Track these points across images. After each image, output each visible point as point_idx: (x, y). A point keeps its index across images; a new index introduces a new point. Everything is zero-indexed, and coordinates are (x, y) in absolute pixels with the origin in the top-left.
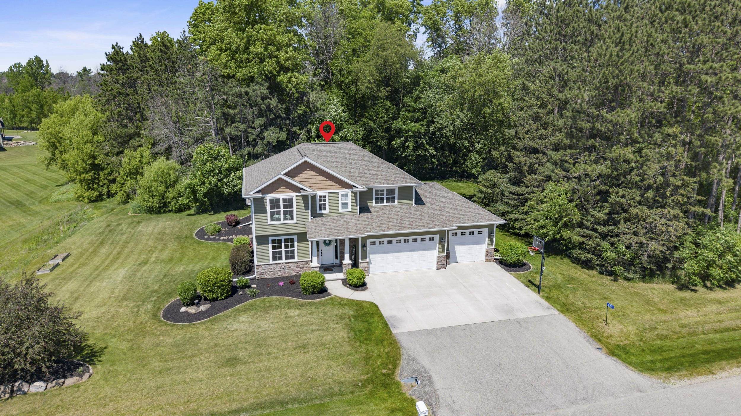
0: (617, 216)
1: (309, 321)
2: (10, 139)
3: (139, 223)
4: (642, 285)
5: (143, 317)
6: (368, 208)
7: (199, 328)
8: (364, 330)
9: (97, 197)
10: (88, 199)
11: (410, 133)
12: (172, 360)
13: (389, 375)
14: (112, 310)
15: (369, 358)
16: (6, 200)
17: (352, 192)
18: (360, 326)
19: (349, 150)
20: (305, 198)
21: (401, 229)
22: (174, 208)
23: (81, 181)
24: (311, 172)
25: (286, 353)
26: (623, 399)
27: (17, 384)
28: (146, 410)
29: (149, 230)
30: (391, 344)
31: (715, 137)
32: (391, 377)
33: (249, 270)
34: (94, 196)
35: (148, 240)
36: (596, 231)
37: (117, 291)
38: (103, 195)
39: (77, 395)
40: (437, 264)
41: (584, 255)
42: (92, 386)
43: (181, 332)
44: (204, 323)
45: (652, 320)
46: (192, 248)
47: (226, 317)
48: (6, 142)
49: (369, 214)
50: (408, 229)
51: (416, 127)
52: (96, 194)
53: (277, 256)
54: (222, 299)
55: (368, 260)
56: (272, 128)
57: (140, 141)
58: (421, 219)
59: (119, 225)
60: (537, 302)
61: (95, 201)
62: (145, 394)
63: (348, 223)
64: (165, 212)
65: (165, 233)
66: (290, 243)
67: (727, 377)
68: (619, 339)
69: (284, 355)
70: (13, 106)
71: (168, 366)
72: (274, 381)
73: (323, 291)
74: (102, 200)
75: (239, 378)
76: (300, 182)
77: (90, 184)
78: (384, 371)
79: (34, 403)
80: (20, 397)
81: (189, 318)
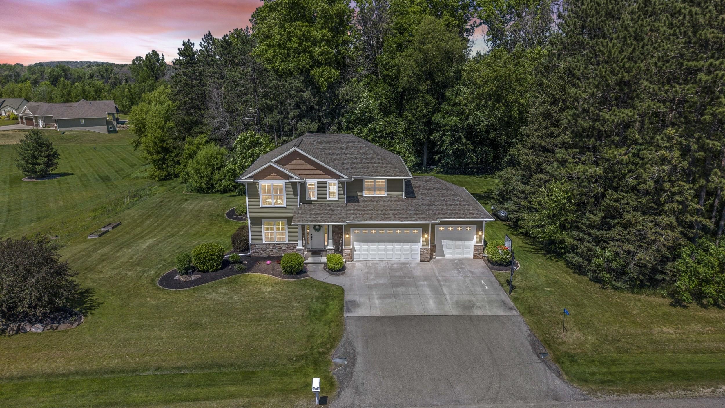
0: (611, 220)
1: (276, 298)
2: (123, 123)
3: (186, 200)
4: (629, 295)
5: (144, 281)
6: (357, 198)
7: (182, 294)
8: (319, 311)
9: (166, 176)
10: (159, 178)
11: (447, 127)
12: (148, 318)
13: (324, 353)
14: (124, 272)
15: (313, 336)
16: (98, 175)
17: (339, 181)
18: (318, 306)
19: (348, 142)
20: (294, 185)
21: (383, 220)
22: (219, 189)
23: (154, 161)
24: (300, 161)
25: (242, 323)
26: (532, 404)
27: (22, 324)
28: (109, 357)
29: (191, 207)
30: (337, 326)
31: (713, 140)
32: (326, 356)
34: (164, 175)
35: (186, 216)
36: (589, 234)
37: (135, 257)
38: (171, 175)
39: (63, 338)
40: (421, 257)
41: (577, 259)
42: (77, 333)
43: (165, 296)
44: (187, 291)
45: (619, 332)
46: (219, 225)
47: (209, 288)
48: (119, 125)
49: (356, 204)
50: (390, 220)
51: (454, 120)
52: (165, 173)
53: (269, 237)
54: (212, 272)
55: (351, 247)
56: (305, 120)
57: (201, 128)
58: (406, 212)
59: (169, 201)
60: (503, 301)
61: (164, 180)
62: (113, 344)
63: (333, 211)
64: (212, 192)
65: (202, 210)
66: (281, 226)
67: (664, 398)
68: (571, 347)
69: (240, 325)
70: (131, 94)
71: (142, 324)
72: (221, 347)
73: (302, 272)
74: (170, 179)
75: (194, 340)
76: (290, 171)
77: (160, 163)
78: (321, 350)
79: (31, 340)
80: (22, 335)
81: (179, 285)
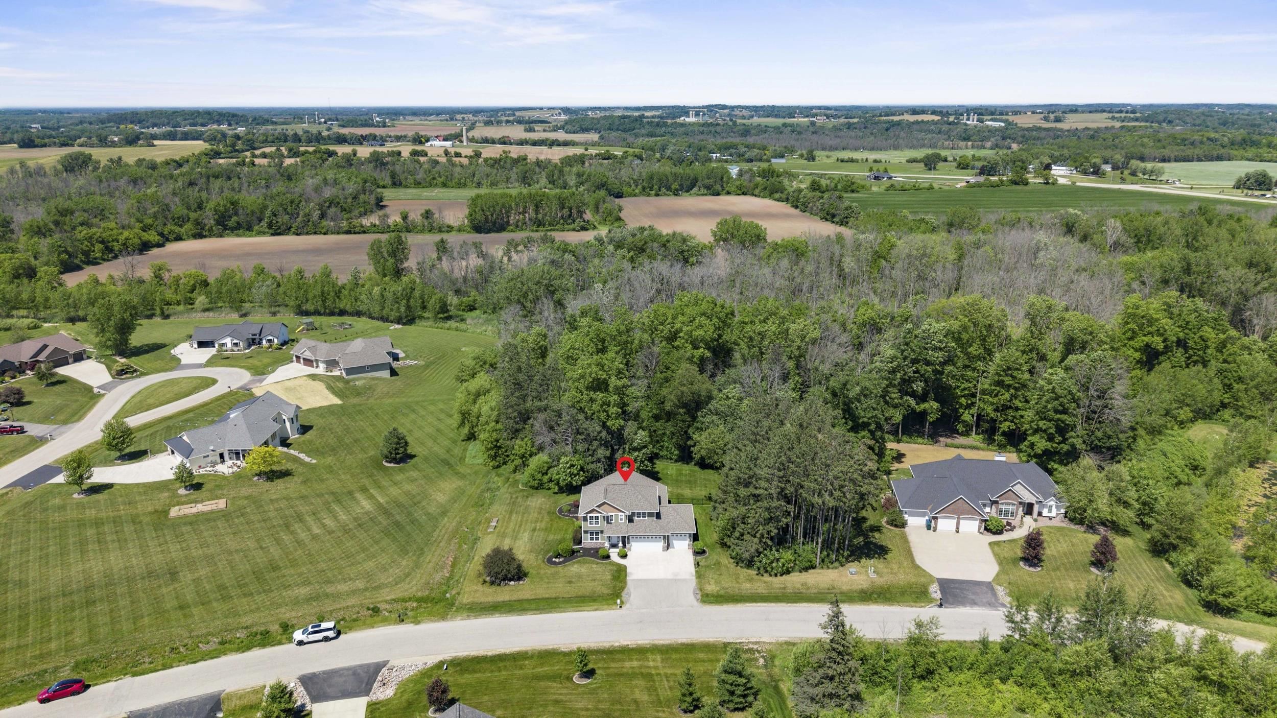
1: (598, 570)
2: (397, 358)
5: (540, 561)
6: (633, 520)
7: (559, 567)
8: (617, 576)
10: (492, 467)
12: (550, 579)
14: (528, 555)
15: (615, 586)
17: (624, 514)
18: (616, 574)
20: (604, 516)
21: (648, 532)
22: (546, 489)
23: (489, 455)
24: (607, 506)
25: (588, 582)
30: (625, 582)
33: (580, 542)
34: (496, 465)
35: (533, 512)
37: (527, 546)
40: (663, 550)
43: (554, 569)
44: (561, 566)
46: (557, 521)
47: (569, 564)
48: (395, 362)
49: (632, 524)
50: (650, 533)
52: (497, 463)
53: (592, 539)
54: (568, 556)
55: (629, 545)
57: (525, 433)
58: (657, 528)
63: (622, 529)
64: (541, 490)
66: (597, 533)
68: (709, 591)
73: (608, 557)
76: (602, 510)
81: (556, 563)
